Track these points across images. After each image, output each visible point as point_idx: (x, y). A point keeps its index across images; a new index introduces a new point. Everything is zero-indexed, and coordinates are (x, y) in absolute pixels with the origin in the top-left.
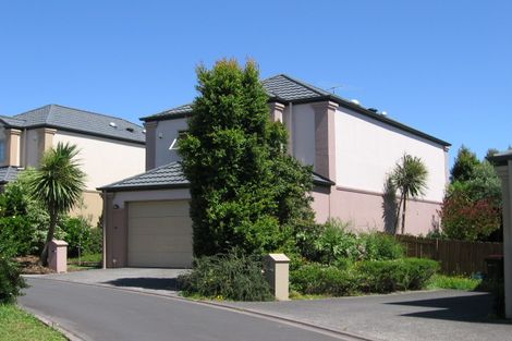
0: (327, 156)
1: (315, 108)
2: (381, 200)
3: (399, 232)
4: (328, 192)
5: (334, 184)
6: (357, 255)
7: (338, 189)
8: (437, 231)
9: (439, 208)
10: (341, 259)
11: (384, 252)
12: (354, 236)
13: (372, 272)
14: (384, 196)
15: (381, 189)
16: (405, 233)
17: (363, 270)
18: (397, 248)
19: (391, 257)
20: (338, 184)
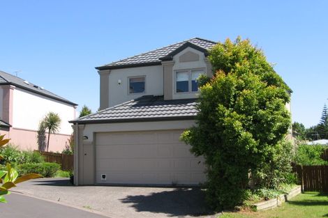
0: (8, 112)
1: (3, 88)
2: (37, 134)
3: (46, 150)
4: (9, 130)
5: (11, 126)
6: (20, 161)
7: (14, 129)
8: (68, 150)
9: (69, 138)
10: (12, 163)
11: (34, 160)
12: (20, 152)
13: (26, 169)
14: (39, 132)
15: (37, 128)
16: (49, 151)
17: (22, 168)
18: (41, 158)
19: (37, 162)
20: (14, 126)
